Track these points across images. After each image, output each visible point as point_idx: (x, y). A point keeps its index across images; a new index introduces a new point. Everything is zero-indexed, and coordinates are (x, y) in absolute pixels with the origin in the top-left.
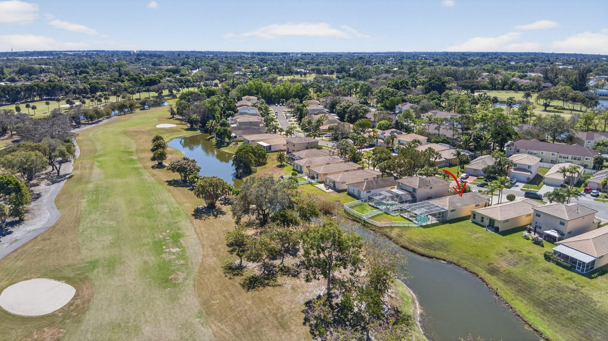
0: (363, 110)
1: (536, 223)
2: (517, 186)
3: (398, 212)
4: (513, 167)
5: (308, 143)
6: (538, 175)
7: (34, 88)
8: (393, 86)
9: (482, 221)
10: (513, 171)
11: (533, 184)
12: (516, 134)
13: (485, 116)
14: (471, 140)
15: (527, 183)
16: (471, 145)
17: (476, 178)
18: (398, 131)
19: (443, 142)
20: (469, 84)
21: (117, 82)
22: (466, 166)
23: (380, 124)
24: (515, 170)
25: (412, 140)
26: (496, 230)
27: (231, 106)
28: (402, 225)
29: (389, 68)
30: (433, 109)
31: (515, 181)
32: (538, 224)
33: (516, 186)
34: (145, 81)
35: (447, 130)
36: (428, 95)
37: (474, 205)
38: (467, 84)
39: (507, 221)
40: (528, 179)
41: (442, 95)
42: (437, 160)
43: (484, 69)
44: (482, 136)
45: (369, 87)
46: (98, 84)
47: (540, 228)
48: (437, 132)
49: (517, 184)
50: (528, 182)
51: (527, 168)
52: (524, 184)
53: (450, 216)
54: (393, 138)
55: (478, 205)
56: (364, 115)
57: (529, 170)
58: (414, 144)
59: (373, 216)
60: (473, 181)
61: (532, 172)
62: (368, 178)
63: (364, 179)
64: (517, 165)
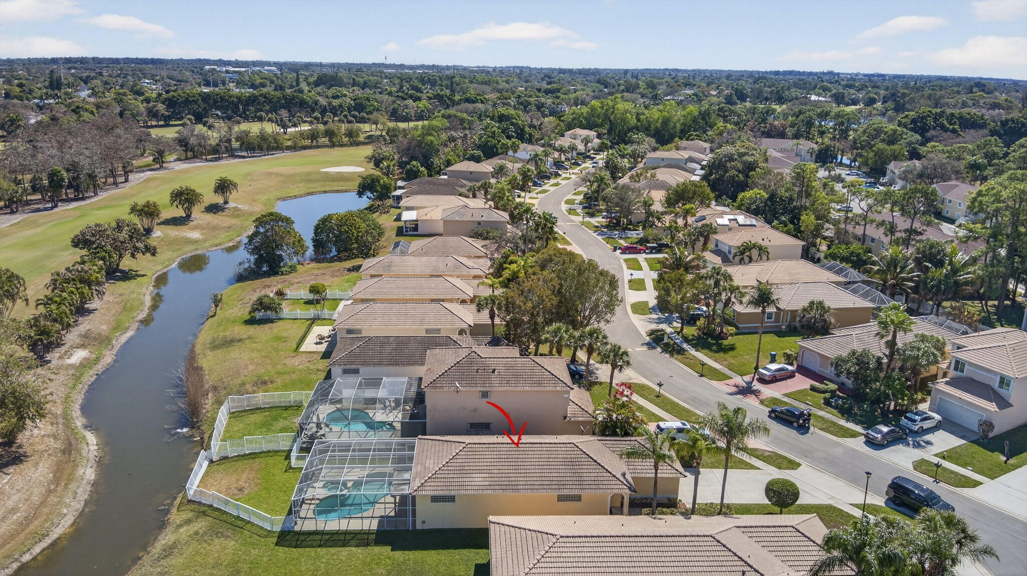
2: (923, 445)
4: (952, 371)
8: (912, 121)
10: (944, 387)
11: (991, 450)
15: (978, 440)
17: (808, 384)
22: (805, 342)
23: (744, 198)
24: (953, 383)
33: (918, 445)
40: (986, 425)
44: (945, 254)
49: (936, 436)
50: (980, 438)
52: (959, 442)
53: (427, 517)
54: (708, 235)
55: (578, 498)
56: (740, 175)
57: (1002, 392)
58: (742, 253)
59: (245, 455)
60: (786, 395)
61: (1011, 401)
62: (439, 330)
63: (427, 331)
64: (966, 367)
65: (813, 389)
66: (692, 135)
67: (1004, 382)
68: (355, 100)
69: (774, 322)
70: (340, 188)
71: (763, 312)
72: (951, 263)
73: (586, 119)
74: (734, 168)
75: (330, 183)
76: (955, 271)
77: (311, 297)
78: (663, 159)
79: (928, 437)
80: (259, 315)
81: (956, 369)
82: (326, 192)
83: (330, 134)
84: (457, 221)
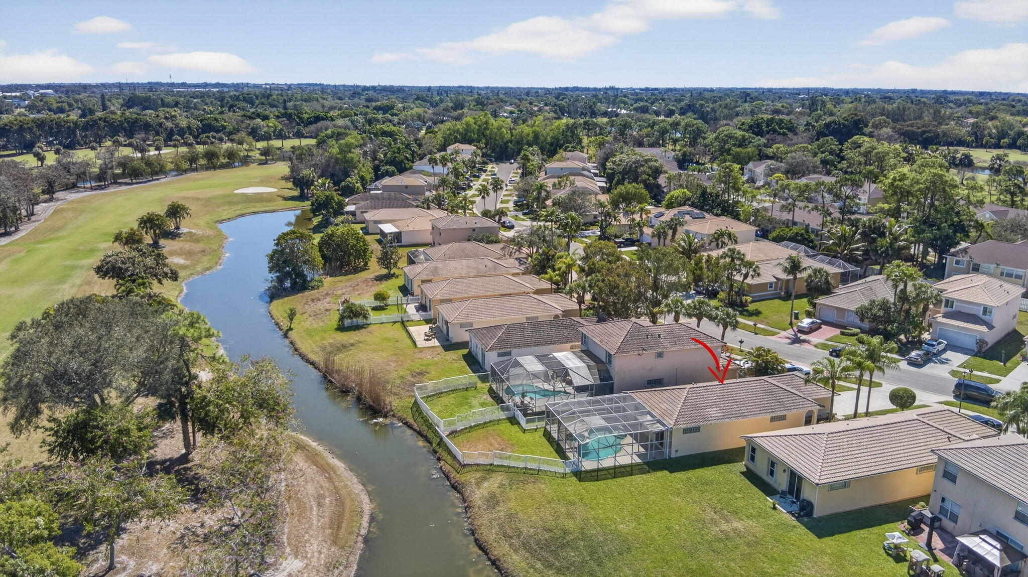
0: (650, 168)
1: (943, 500)
2: (946, 362)
3: (540, 420)
4: (943, 309)
5: (474, 230)
6: (1015, 331)
7: (97, 124)
8: (751, 127)
9: (772, 473)
10: (941, 319)
11: (991, 359)
12: (980, 226)
13: (900, 180)
14: (858, 237)
15: (977, 354)
16: (857, 249)
17: (837, 331)
18: (696, 211)
19: (793, 239)
20: (919, 128)
21: (255, 119)
22: (822, 300)
23: (672, 197)
24: (946, 315)
25: (713, 232)
26: (804, 512)
27: (395, 157)
28: (522, 465)
29: (783, 107)
30: (815, 172)
31: (941, 347)
32: (948, 505)
33: (942, 363)
34: (308, 118)
35: (809, 212)
36: (815, 145)
37: (769, 416)
38: (914, 129)
39: (845, 484)
40: (981, 342)
41: (846, 145)
42: (749, 281)
43: (970, 112)
44: (885, 227)
45: (698, 128)
46: (217, 121)
47: (954, 518)
48: (786, 216)
49: (949, 355)
50: (979, 351)
51: (980, 314)
52: (967, 357)
53: (679, 446)
54: (676, 226)
55: (783, 418)
56: (651, 178)
57: (985, 318)
58: (717, 240)
59: (471, 427)
60: (827, 340)
61: (994, 324)
62: (537, 317)
63: (527, 318)
64: (955, 303)
65: (842, 334)
66: (568, 147)
67: (986, 310)
68: (201, 121)
69: (775, 290)
70: (267, 209)
71: (795, 278)
72: (891, 234)
73: (461, 134)
74: (644, 172)
75: (254, 204)
76: (896, 239)
77: (378, 303)
78: (562, 169)
79: (944, 356)
80: (347, 322)
81: (946, 306)
82: (254, 213)
83: (211, 156)
84: (454, 229)
